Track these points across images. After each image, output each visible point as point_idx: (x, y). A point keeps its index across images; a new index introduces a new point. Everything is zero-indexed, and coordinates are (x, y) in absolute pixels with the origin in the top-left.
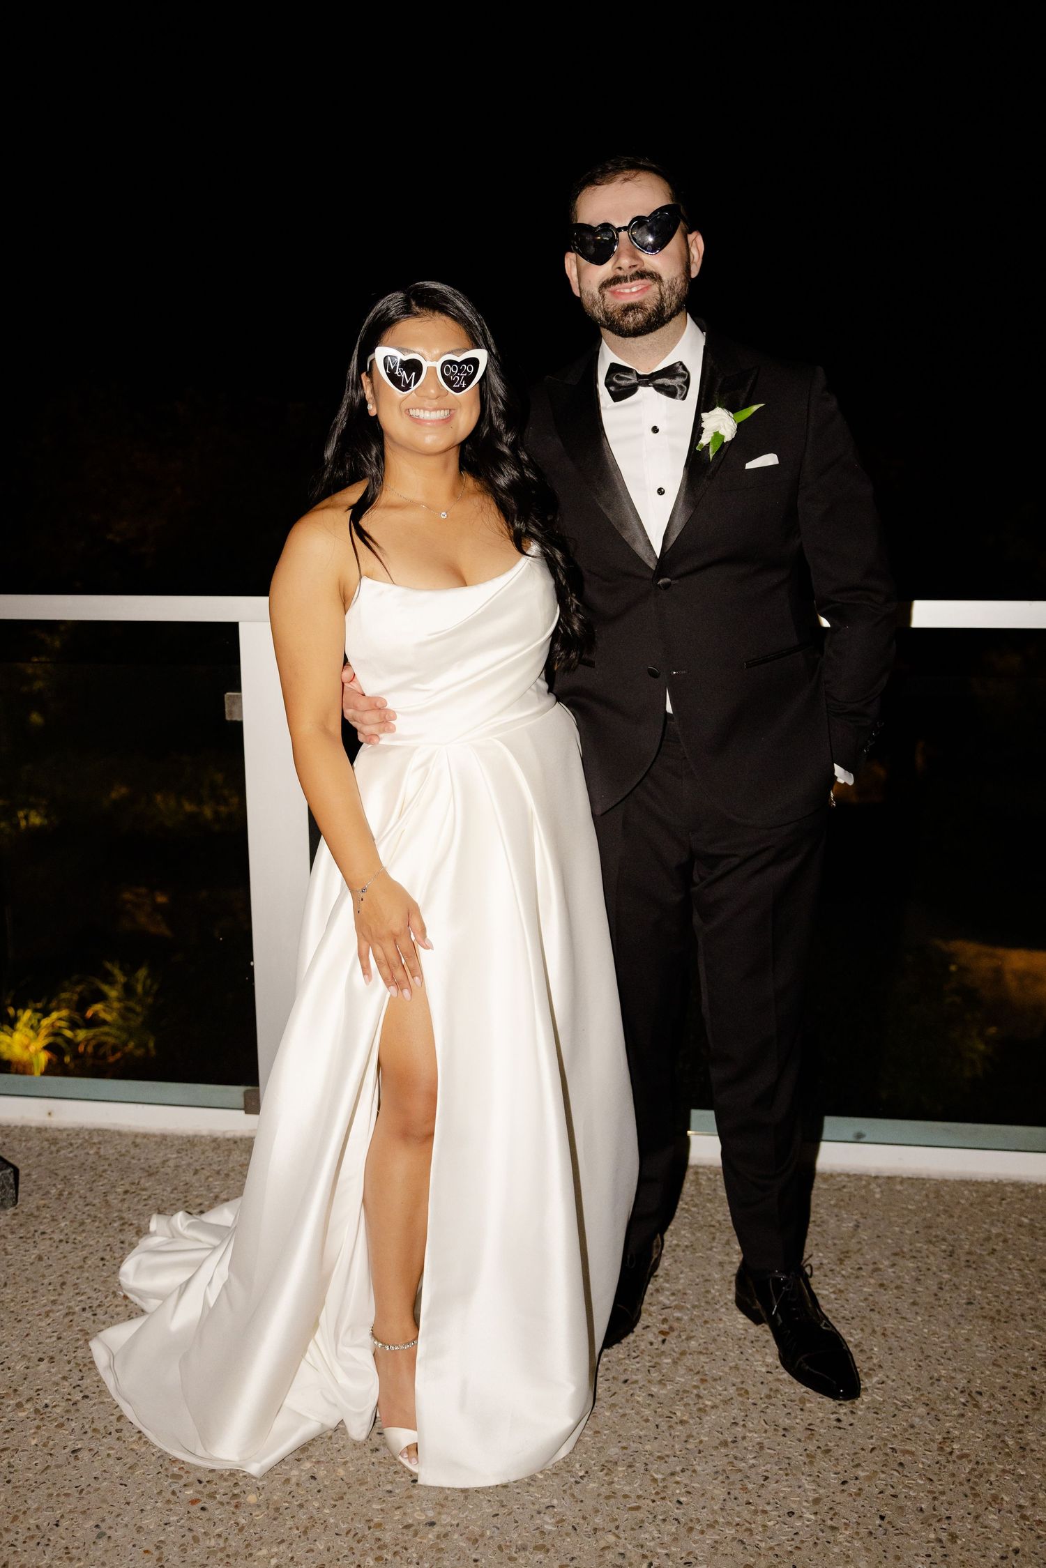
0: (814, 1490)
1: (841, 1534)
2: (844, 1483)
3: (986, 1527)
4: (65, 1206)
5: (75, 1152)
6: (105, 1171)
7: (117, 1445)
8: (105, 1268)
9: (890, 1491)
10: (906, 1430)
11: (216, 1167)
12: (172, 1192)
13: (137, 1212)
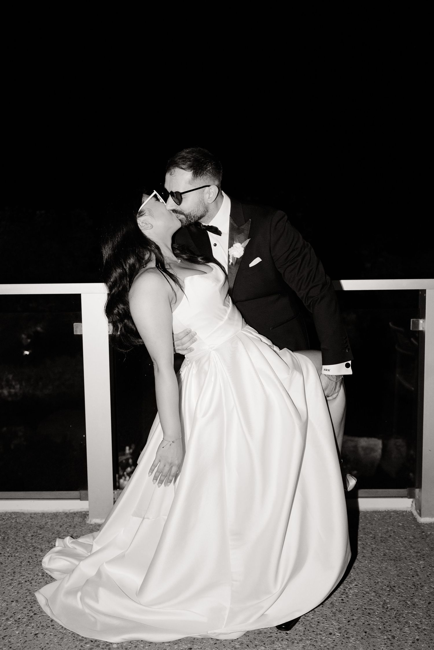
0: (338, 625)
1: (351, 639)
2: (349, 621)
3: (405, 633)
4: (7, 542)
5: (6, 522)
6: (21, 528)
7: (53, 631)
8: (31, 565)
9: (367, 623)
10: (369, 601)
11: (69, 524)
12: (52, 535)
13: (39, 543)
